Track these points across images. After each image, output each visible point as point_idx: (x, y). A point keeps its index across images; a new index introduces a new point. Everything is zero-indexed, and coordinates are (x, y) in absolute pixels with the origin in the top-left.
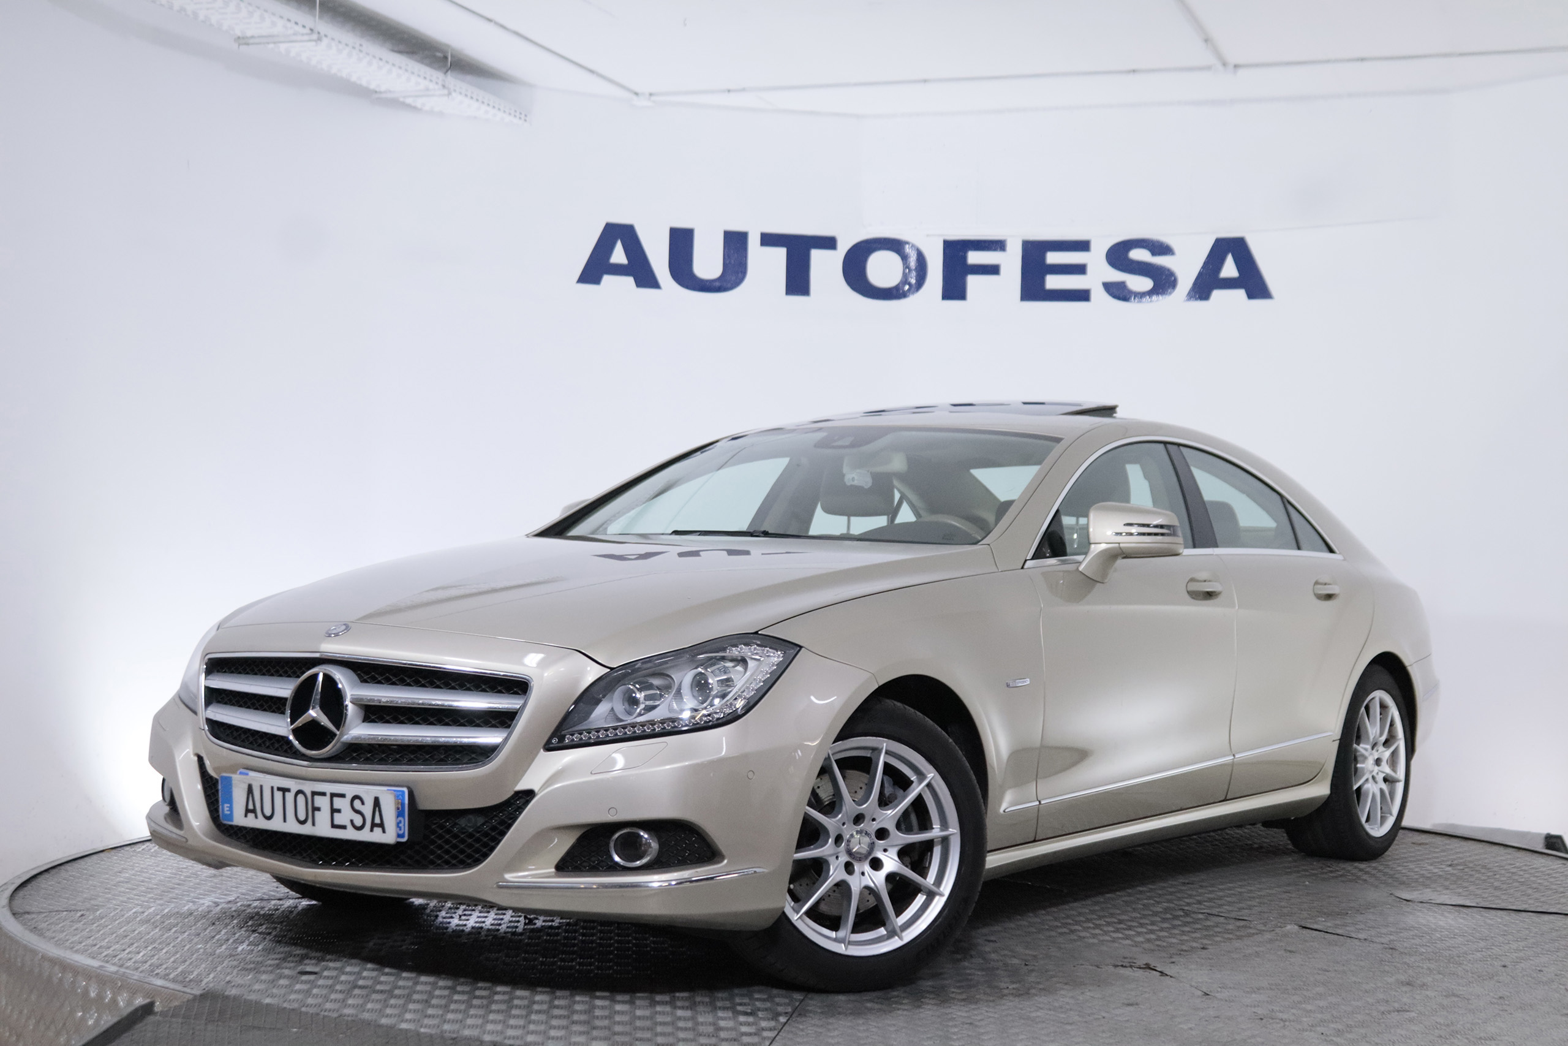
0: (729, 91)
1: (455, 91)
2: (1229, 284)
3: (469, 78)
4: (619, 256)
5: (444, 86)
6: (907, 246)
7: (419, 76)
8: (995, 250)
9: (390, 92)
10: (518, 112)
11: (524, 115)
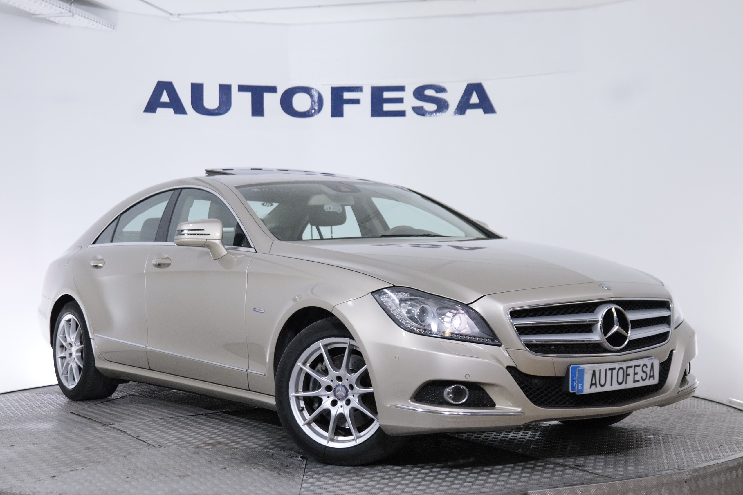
0: (219, 12)
1: (76, 14)
2: (474, 106)
3: (83, 7)
4: (165, 98)
5: (70, 11)
6: (313, 90)
7: (57, 6)
8: (358, 91)
9: (41, 14)
10: (110, 24)
11: (113, 26)
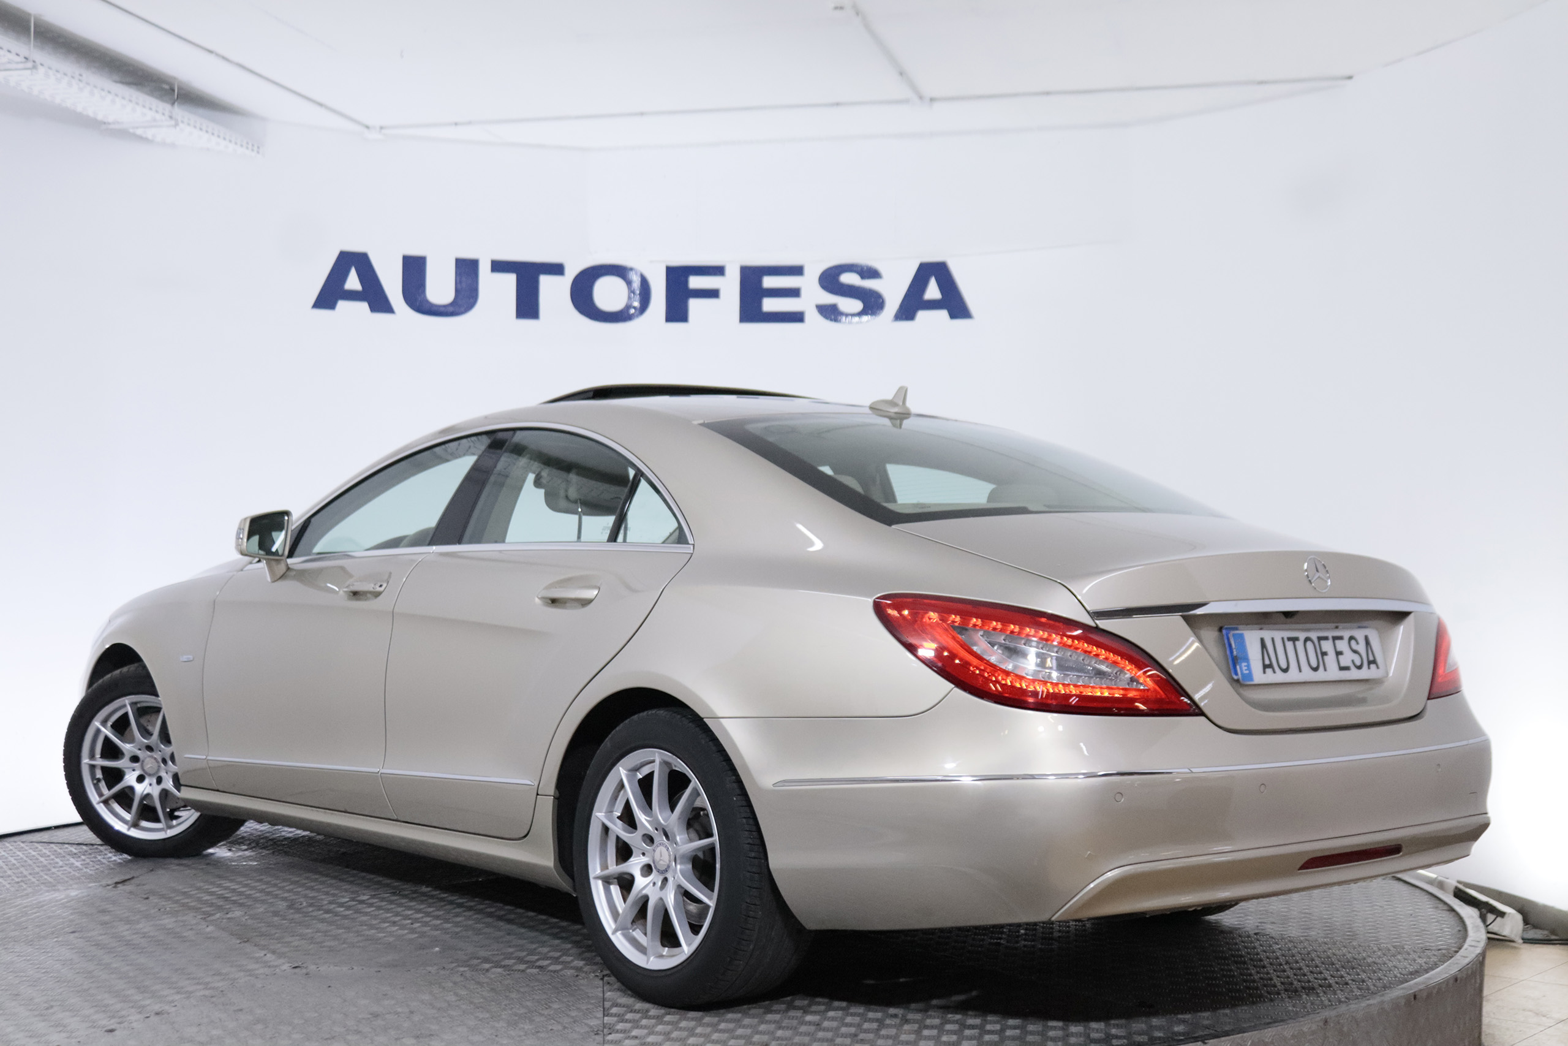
0: (456, 124)
1: (182, 122)
2: (933, 305)
3: (198, 110)
4: (353, 282)
5: (171, 117)
6: (631, 272)
7: (144, 107)
8: (715, 275)
9: (118, 123)
10: (250, 144)
11: (256, 147)
